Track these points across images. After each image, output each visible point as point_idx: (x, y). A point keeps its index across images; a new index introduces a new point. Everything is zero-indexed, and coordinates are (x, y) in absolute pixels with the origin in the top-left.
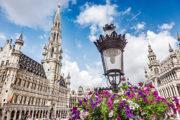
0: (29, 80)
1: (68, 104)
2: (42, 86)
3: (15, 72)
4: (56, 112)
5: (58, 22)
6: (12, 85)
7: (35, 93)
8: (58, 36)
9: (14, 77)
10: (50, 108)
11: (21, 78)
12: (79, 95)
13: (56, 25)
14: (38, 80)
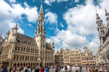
0: (24, 48)
1: (54, 59)
2: (33, 50)
3: (14, 44)
4: (44, 64)
5: (41, 13)
6: (13, 51)
7: (29, 54)
8: (42, 21)
9: (14, 46)
10: (40, 62)
11: (19, 47)
12: (61, 53)
13: (40, 15)
14: (30, 47)
